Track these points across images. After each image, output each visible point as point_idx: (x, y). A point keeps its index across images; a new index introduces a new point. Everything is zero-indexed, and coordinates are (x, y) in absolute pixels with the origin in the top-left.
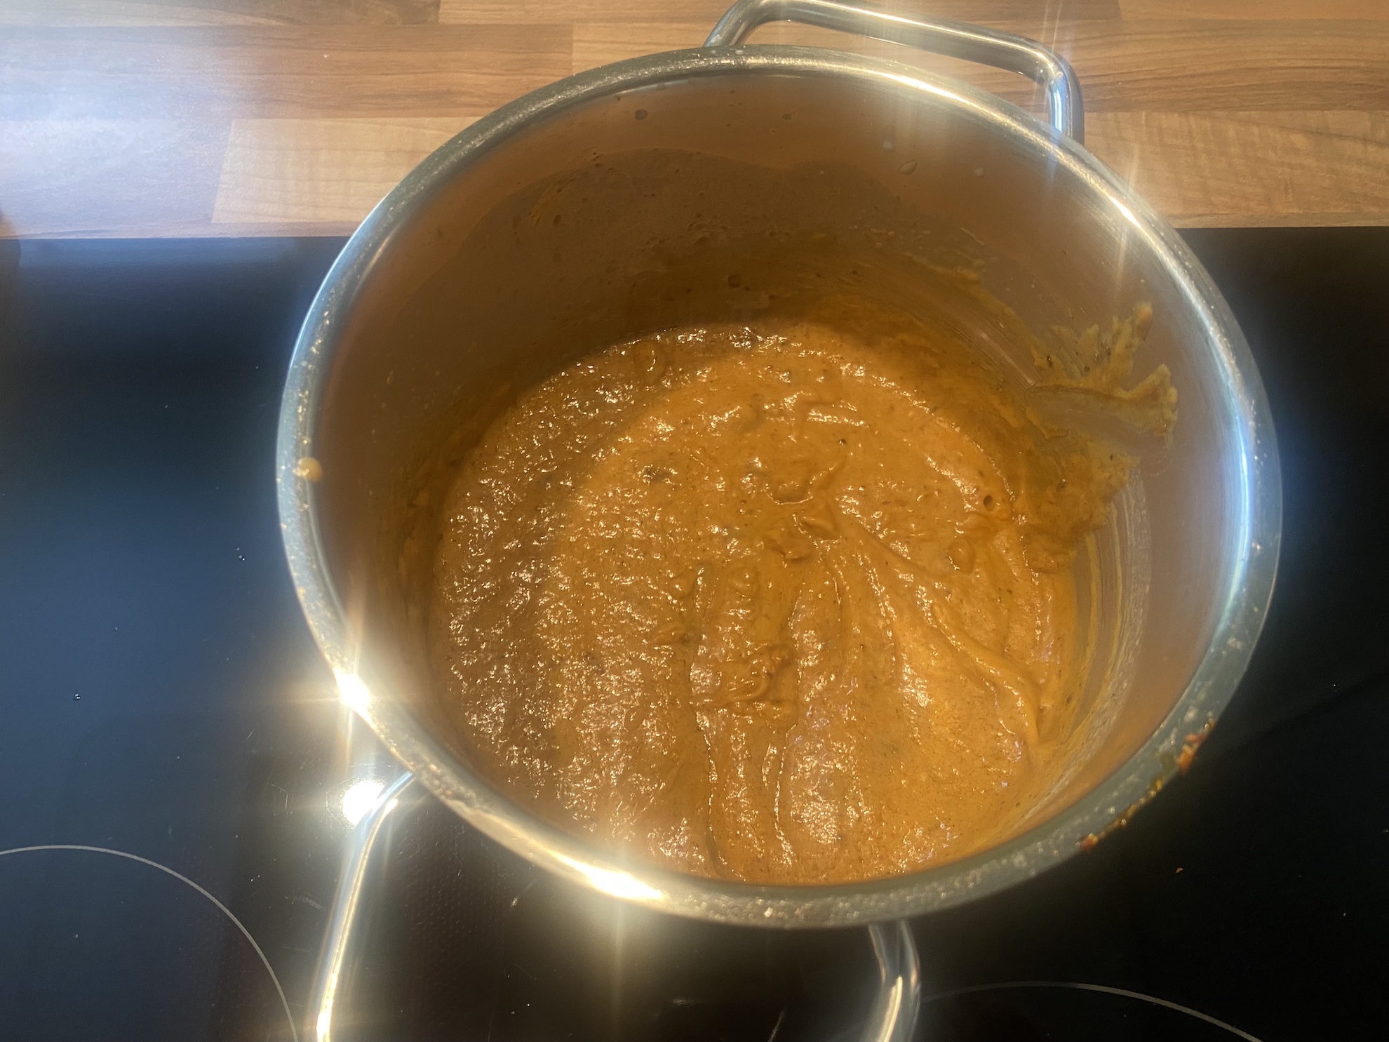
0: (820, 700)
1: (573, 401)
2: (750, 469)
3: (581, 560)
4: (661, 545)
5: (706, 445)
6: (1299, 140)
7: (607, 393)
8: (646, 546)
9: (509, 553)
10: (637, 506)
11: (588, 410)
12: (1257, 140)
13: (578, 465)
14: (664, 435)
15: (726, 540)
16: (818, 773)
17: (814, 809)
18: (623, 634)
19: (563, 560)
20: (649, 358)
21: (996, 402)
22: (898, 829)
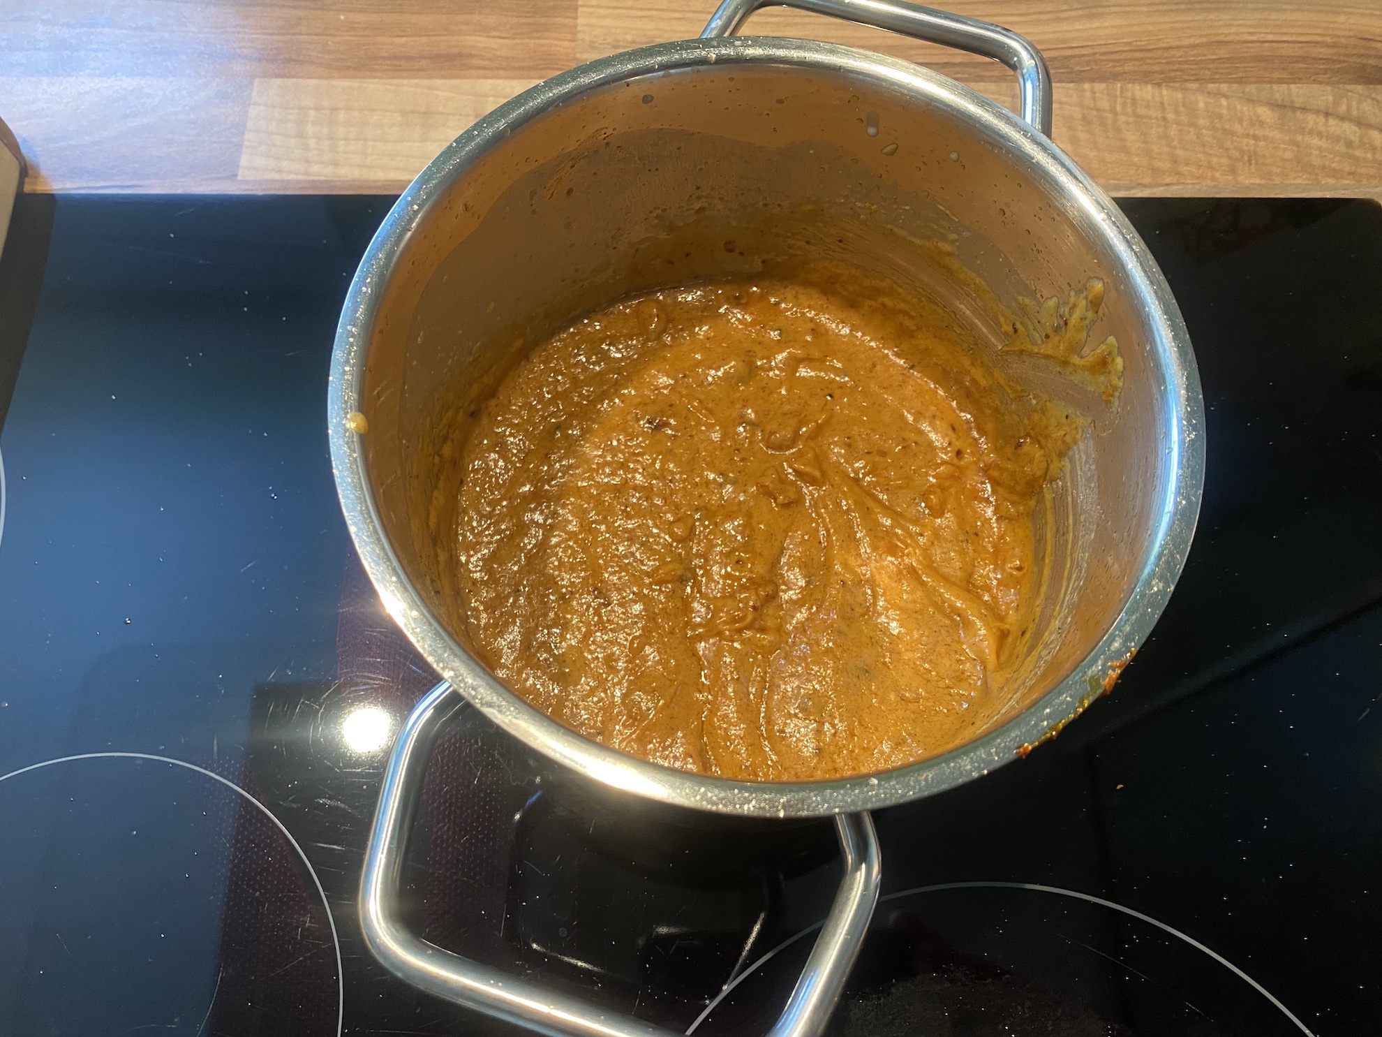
0: (802, 628)
1: (580, 355)
2: (743, 420)
3: (588, 504)
4: (662, 491)
5: (702, 397)
6: (1265, 113)
7: (611, 348)
8: (647, 492)
9: (524, 497)
10: (640, 454)
11: (594, 364)
12: (1224, 111)
13: (586, 414)
14: (664, 388)
15: (721, 486)
16: (799, 693)
17: (796, 725)
18: (627, 571)
19: (572, 504)
20: (651, 316)
21: (966, 362)
22: (869, 742)
